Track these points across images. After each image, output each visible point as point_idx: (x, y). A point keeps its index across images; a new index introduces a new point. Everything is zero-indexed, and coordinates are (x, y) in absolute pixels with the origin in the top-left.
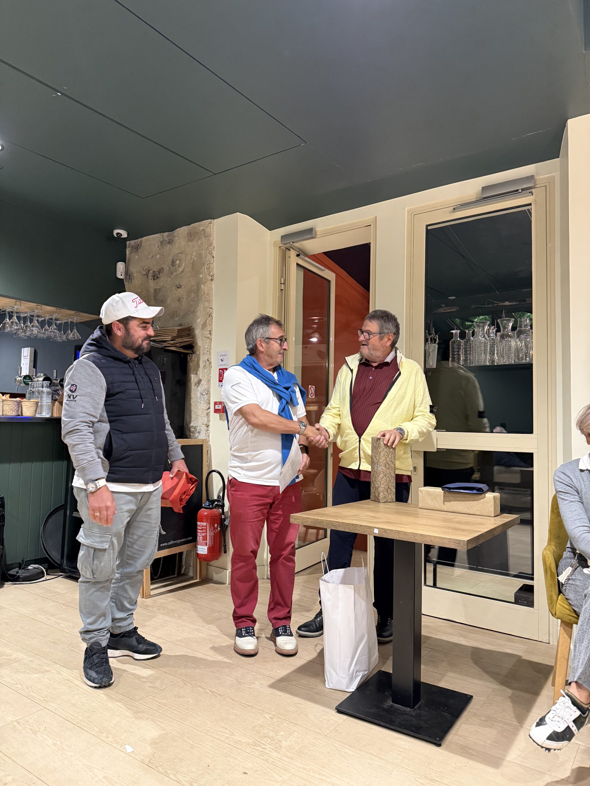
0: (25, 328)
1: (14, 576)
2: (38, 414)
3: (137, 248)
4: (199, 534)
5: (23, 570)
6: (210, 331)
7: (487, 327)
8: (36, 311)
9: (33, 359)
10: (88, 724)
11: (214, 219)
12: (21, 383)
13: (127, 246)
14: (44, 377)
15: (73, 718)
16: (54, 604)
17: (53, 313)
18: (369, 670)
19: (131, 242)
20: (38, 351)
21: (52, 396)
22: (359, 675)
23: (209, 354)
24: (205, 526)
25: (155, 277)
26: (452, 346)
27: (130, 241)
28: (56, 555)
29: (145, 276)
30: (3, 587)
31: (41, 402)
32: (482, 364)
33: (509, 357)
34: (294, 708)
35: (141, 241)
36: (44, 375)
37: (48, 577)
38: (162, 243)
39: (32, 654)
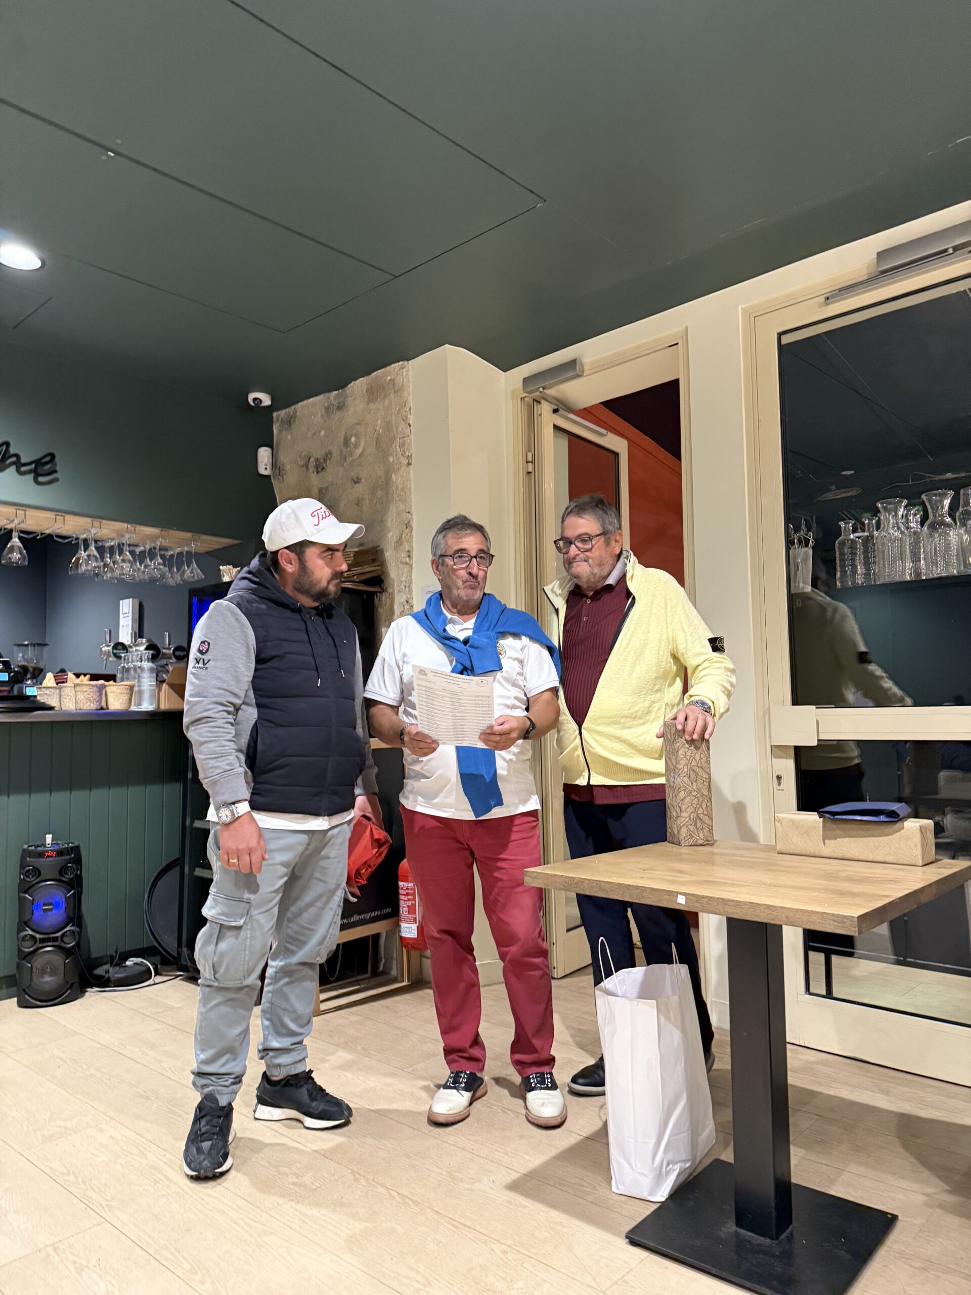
0: (111, 564)
1: (101, 977)
2: (135, 705)
3: (289, 422)
4: (402, 903)
5: (117, 968)
6: (409, 551)
7: (902, 510)
8: (127, 536)
9: (137, 617)
10: (172, 1254)
11: (408, 360)
12: (109, 656)
13: (274, 420)
14: (147, 644)
15: (151, 1242)
16: (159, 1027)
17: (154, 538)
18: (693, 1160)
19: (279, 412)
20: (144, 603)
21: (157, 676)
22: (674, 1170)
23: (409, 591)
24: (411, 889)
25: (320, 468)
26: (841, 550)
27: (278, 410)
28: (170, 942)
29: (304, 469)
30: (82, 996)
31: (139, 686)
32: (897, 579)
33: (947, 564)
34: (548, 1232)
35: (295, 409)
36: (147, 641)
37: (159, 979)
38: (327, 409)
39: (105, 1117)
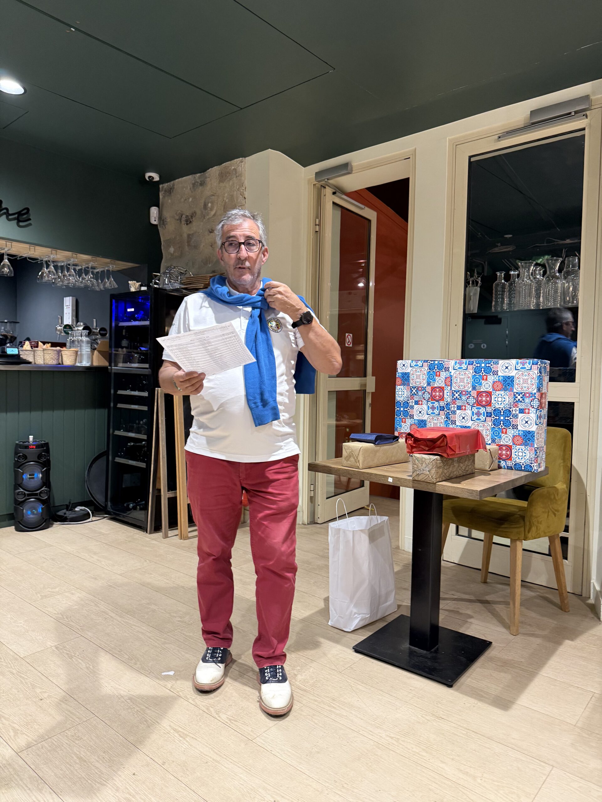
0: (62, 277)
1: (61, 516)
3: (170, 191)
5: (71, 512)
7: (532, 267)
8: (72, 260)
9: (75, 308)
10: (118, 651)
11: (245, 157)
12: (61, 332)
13: (160, 189)
14: (84, 326)
16: (98, 543)
17: (88, 261)
19: (164, 185)
20: (79, 300)
25: (188, 222)
27: (163, 184)
28: (100, 498)
29: (179, 221)
30: (51, 527)
31: (81, 351)
32: (526, 308)
33: (555, 300)
35: (173, 183)
36: (84, 324)
37: (94, 518)
38: (194, 184)
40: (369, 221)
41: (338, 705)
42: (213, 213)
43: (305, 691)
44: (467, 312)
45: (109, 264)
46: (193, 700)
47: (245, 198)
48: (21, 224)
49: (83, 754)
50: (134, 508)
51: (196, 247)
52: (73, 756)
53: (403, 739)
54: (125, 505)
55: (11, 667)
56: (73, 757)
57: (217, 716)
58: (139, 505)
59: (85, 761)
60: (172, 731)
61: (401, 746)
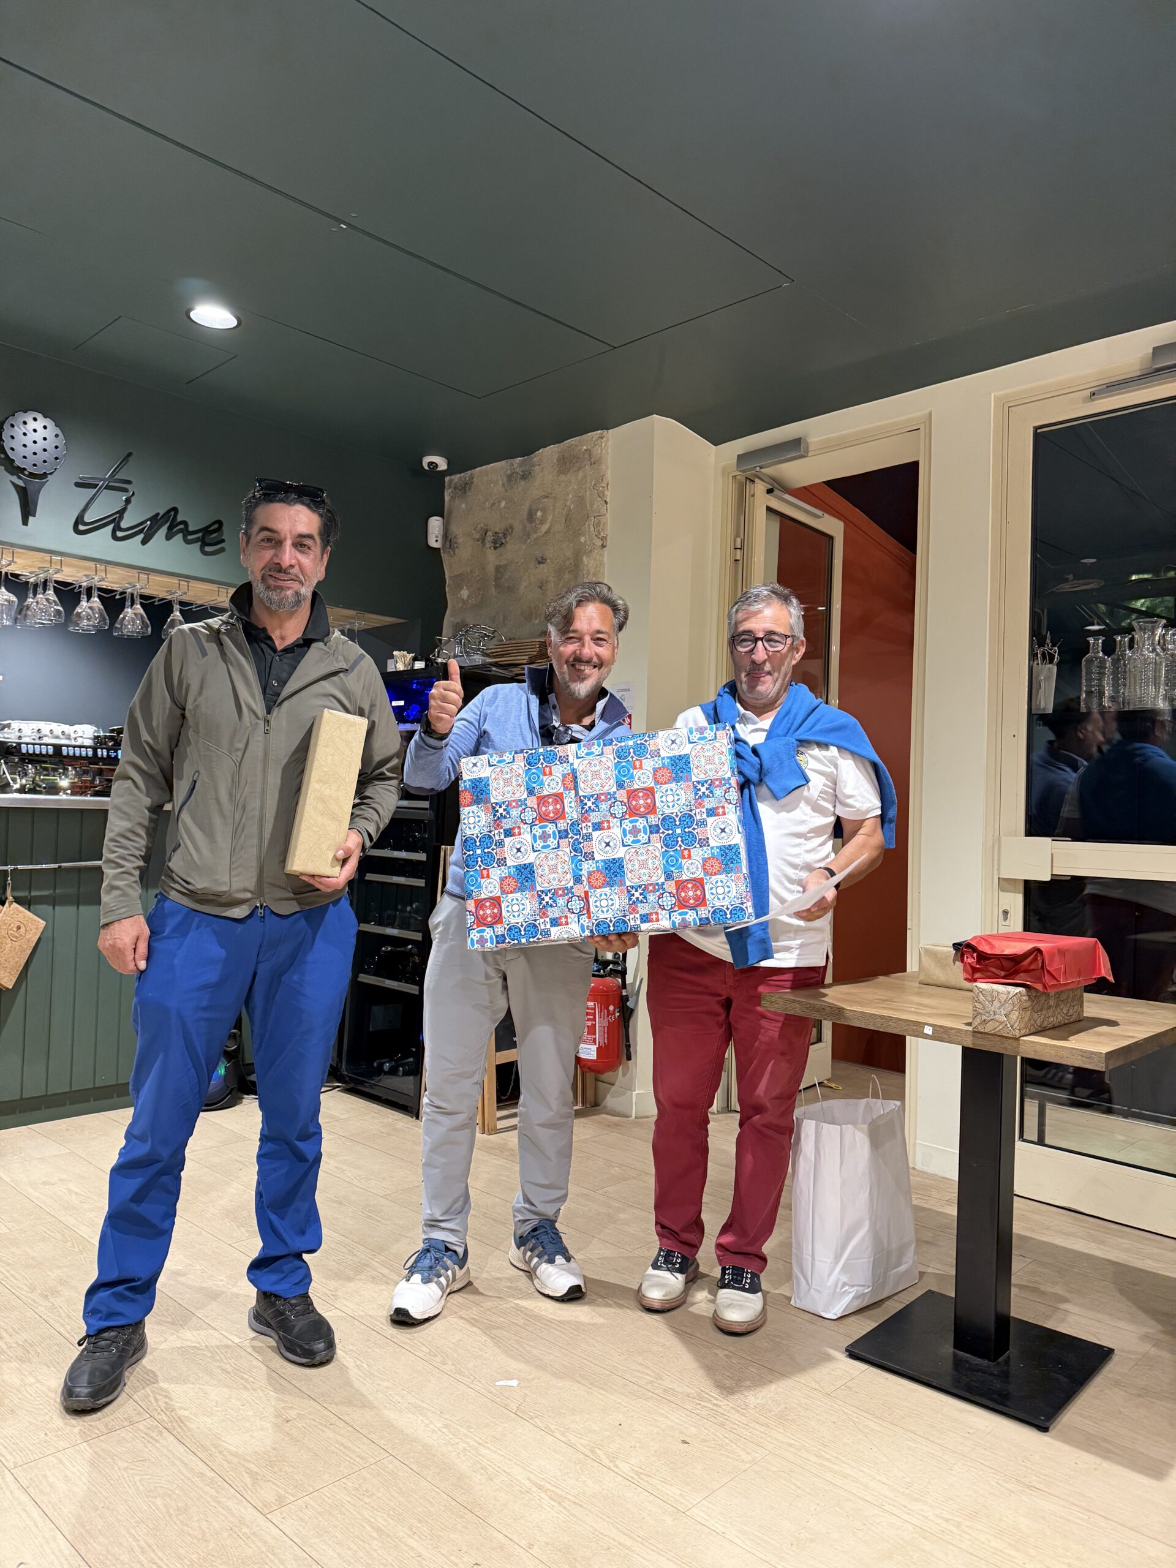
3: (464, 489)
7: (1160, 630)
11: (608, 429)
13: (446, 485)
19: (452, 477)
25: (498, 544)
26: (1088, 668)
27: (451, 475)
29: (480, 543)
30: (241, 1103)
35: (472, 474)
38: (510, 477)
40: (831, 538)
41: (834, 1454)
42: (545, 528)
43: (768, 1427)
44: (1034, 712)
45: (354, 618)
46: (563, 1434)
47: (606, 503)
48: (208, 549)
49: (383, 1523)
50: (393, 1072)
51: (511, 589)
52: (365, 1525)
53: (969, 1523)
54: (375, 1064)
55: (221, 1360)
56: (364, 1527)
57: (611, 1465)
58: (403, 1065)
59: (388, 1536)
60: (534, 1489)
61: (967, 1537)
